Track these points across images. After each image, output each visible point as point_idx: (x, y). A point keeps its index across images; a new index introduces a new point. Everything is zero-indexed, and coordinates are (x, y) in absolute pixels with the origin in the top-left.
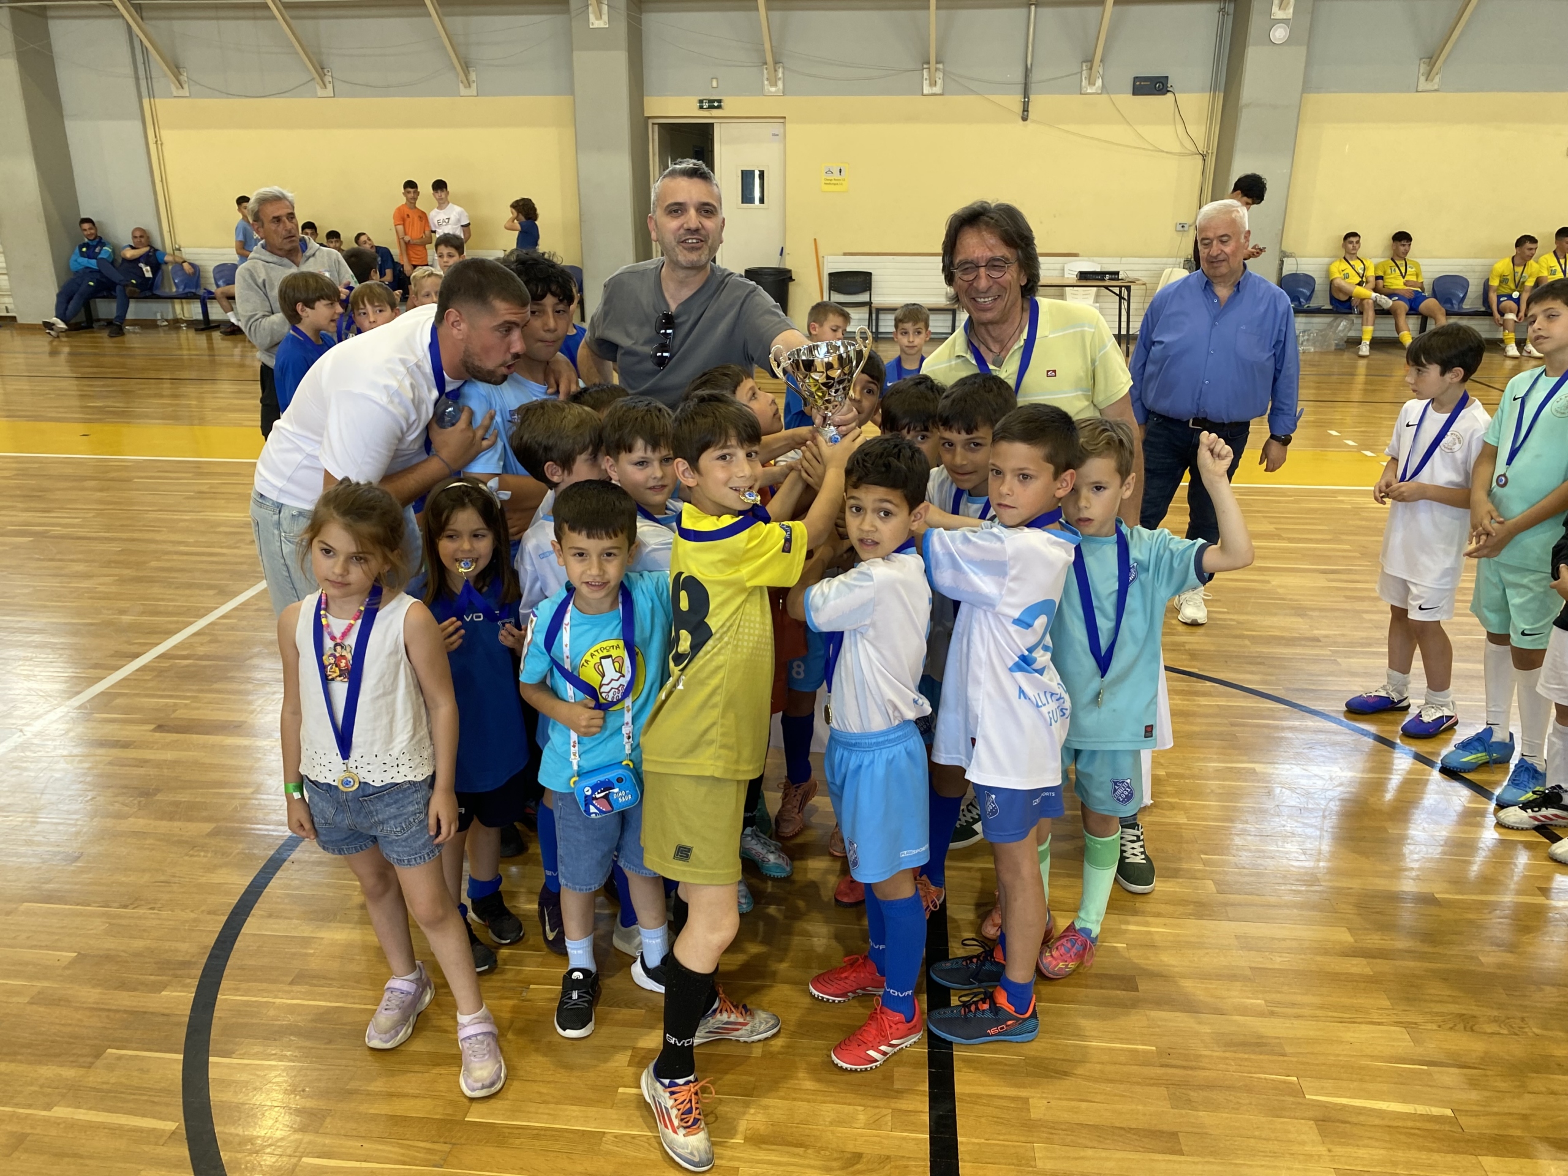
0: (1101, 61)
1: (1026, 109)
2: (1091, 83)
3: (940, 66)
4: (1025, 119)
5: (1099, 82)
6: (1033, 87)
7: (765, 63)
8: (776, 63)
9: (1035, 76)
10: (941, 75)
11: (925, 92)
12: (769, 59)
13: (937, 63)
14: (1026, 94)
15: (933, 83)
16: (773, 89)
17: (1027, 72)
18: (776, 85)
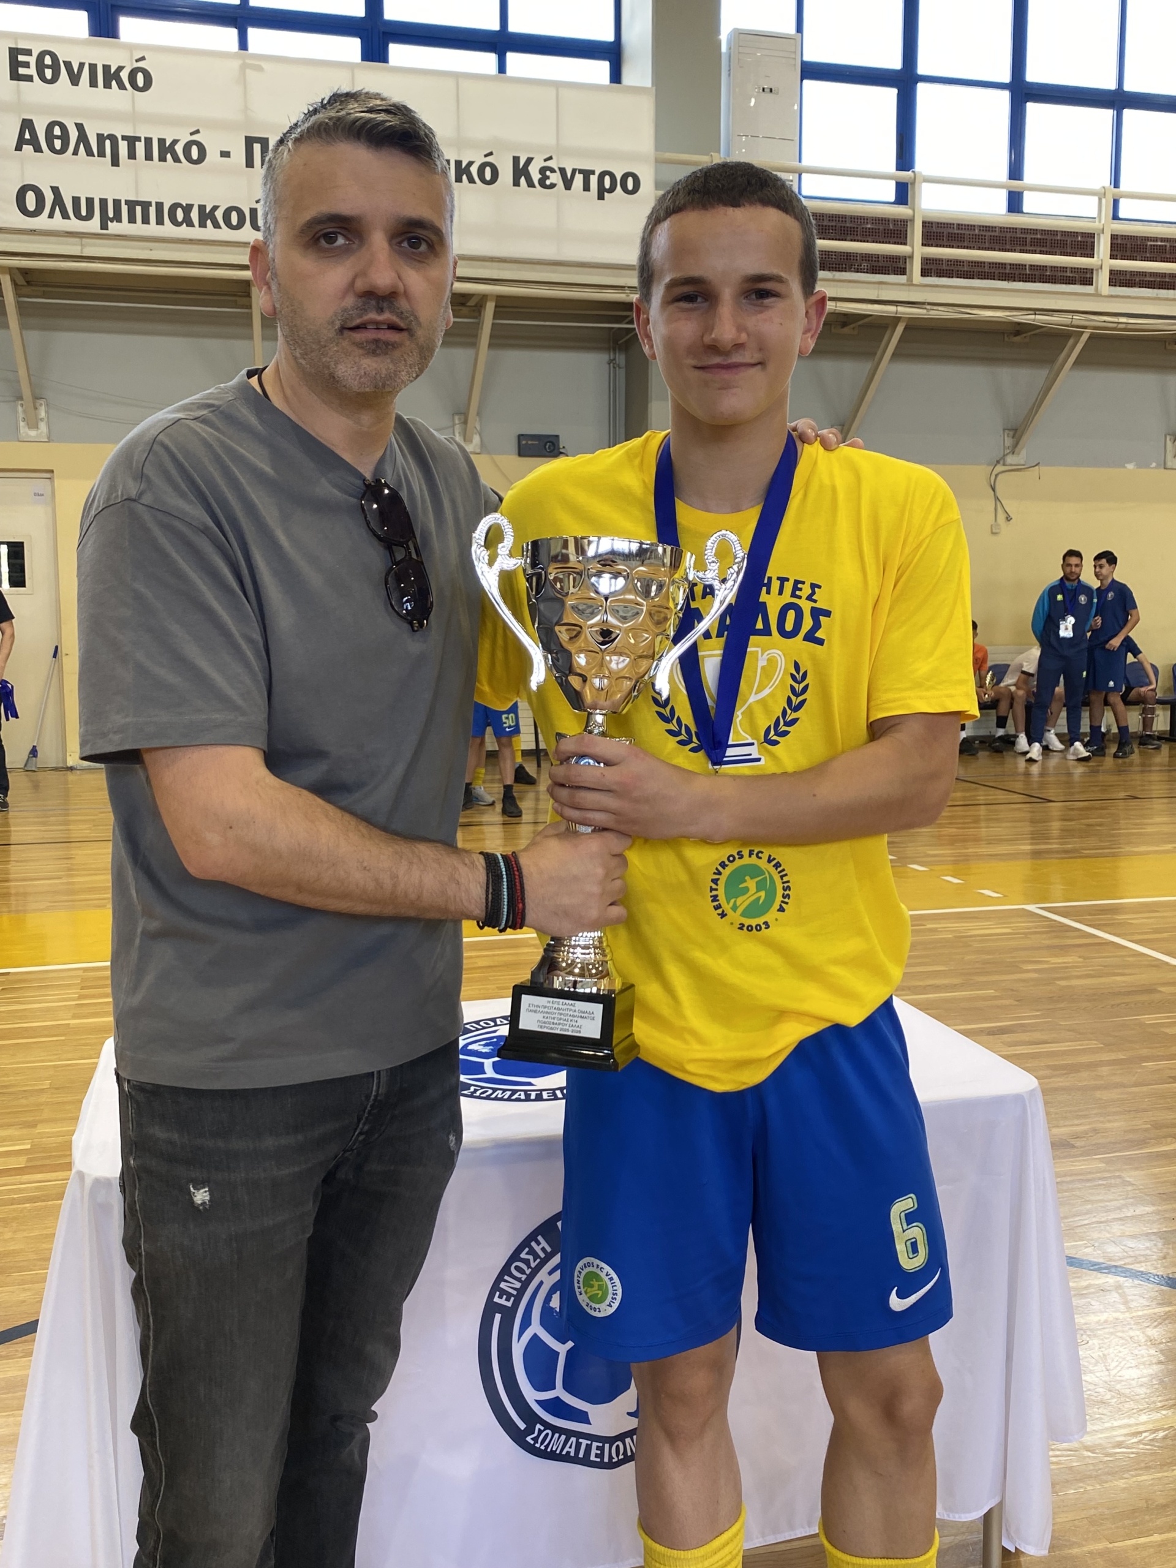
0: (478, 414)
2: (468, 440)
5: (476, 439)
7: (21, 398)
8: (36, 398)
12: (26, 392)
16: (33, 433)
18: (36, 427)
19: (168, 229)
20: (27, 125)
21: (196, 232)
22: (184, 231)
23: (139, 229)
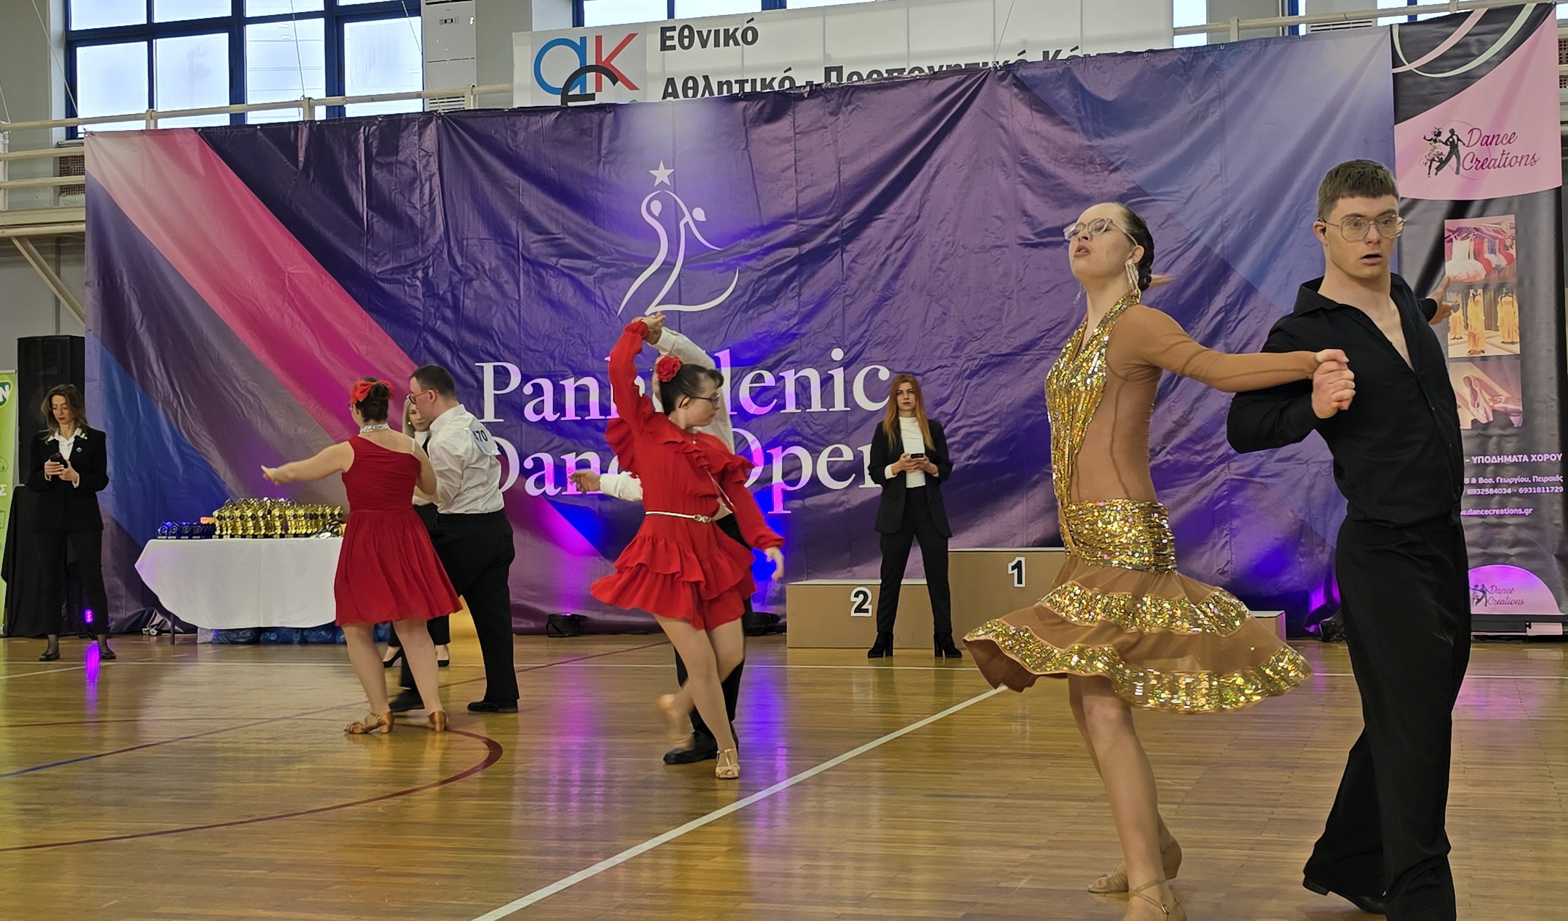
20: (671, 81)
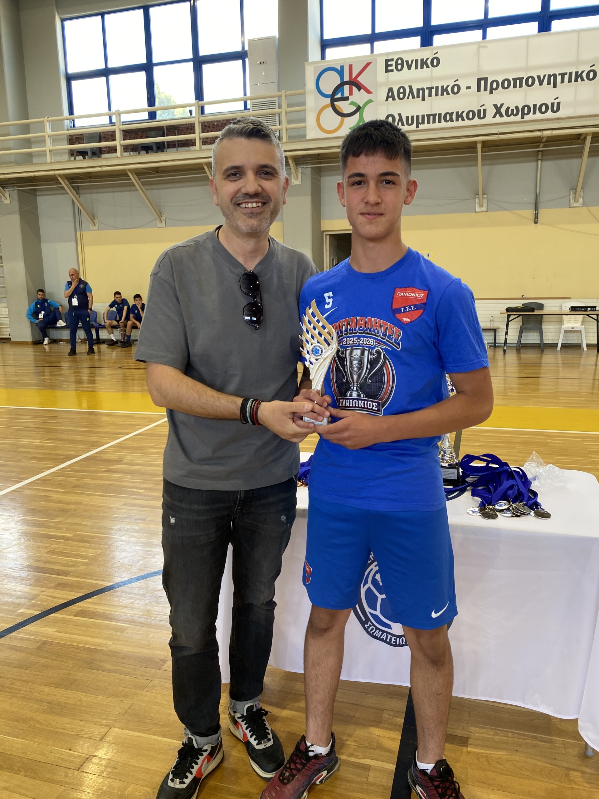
0: (582, 189)
1: (536, 217)
2: (576, 201)
3: (485, 196)
4: (536, 223)
5: (581, 200)
6: (541, 205)
9: (542, 199)
10: (486, 201)
11: (477, 210)
13: (483, 194)
14: (536, 209)
15: (481, 205)
17: (537, 197)
19: (443, 124)
20: (391, 90)
21: (455, 124)
22: (450, 124)
23: (432, 126)
